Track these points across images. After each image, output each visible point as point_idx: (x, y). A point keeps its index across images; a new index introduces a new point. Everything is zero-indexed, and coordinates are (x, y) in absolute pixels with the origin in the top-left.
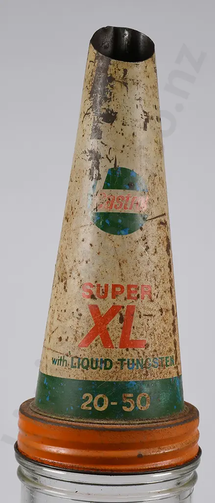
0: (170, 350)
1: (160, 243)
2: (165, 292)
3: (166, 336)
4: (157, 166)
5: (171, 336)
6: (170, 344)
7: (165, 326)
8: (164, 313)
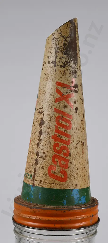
0: (31, 172)
1: (37, 121)
2: (34, 144)
3: (30, 164)
4: (43, 85)
5: (33, 165)
6: (32, 169)
7: (31, 159)
8: (32, 153)
